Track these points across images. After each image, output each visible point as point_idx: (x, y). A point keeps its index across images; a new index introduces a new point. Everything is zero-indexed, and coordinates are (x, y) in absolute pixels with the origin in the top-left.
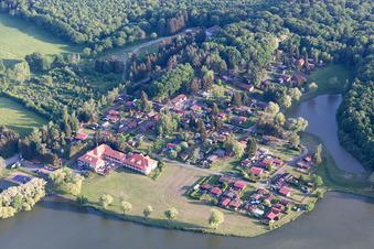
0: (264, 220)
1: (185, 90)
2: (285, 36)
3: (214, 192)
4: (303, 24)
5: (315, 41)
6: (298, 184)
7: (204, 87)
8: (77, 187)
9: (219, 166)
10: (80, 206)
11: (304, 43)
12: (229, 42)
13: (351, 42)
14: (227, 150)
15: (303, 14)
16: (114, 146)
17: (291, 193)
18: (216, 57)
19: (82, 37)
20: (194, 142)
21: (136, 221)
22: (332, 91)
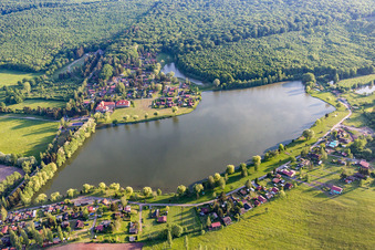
0: (189, 106)
1: (114, 75)
2: (136, 46)
3: (163, 102)
4: (139, 39)
5: (149, 45)
6: (190, 92)
7: (120, 72)
8: (109, 119)
9: (156, 96)
10: (115, 124)
11: (145, 47)
12: (117, 52)
13: (163, 43)
14: (155, 90)
15: (136, 36)
16: (107, 101)
17: (191, 96)
18: (116, 59)
19: (38, 68)
20: (138, 87)
21: (142, 121)
22: (168, 63)
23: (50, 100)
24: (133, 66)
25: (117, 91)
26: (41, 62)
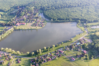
0: (42, 26)
1: (25, 15)
2: (34, 7)
3: (35, 25)
4: (35, 5)
5: (37, 7)
6: (43, 22)
7: (27, 14)
8: (18, 28)
9: (34, 22)
10: (19, 30)
11: (36, 8)
12: (27, 8)
13: (41, 7)
14: (34, 21)
15: (34, 4)
16: (19, 22)
17: (43, 23)
18: (26, 10)
19: (6, 11)
20: (29, 19)
21: (27, 30)
22: (41, 13)
23: (5, 20)
24: (31, 13)
25: (23, 20)
26: (7, 9)
